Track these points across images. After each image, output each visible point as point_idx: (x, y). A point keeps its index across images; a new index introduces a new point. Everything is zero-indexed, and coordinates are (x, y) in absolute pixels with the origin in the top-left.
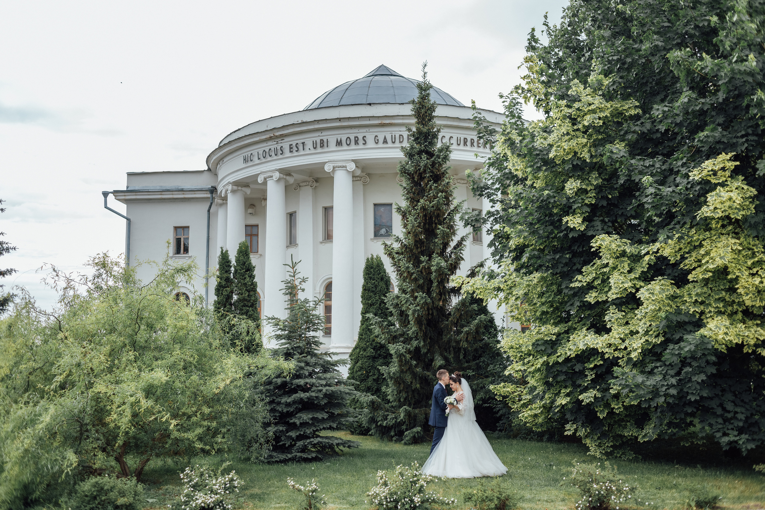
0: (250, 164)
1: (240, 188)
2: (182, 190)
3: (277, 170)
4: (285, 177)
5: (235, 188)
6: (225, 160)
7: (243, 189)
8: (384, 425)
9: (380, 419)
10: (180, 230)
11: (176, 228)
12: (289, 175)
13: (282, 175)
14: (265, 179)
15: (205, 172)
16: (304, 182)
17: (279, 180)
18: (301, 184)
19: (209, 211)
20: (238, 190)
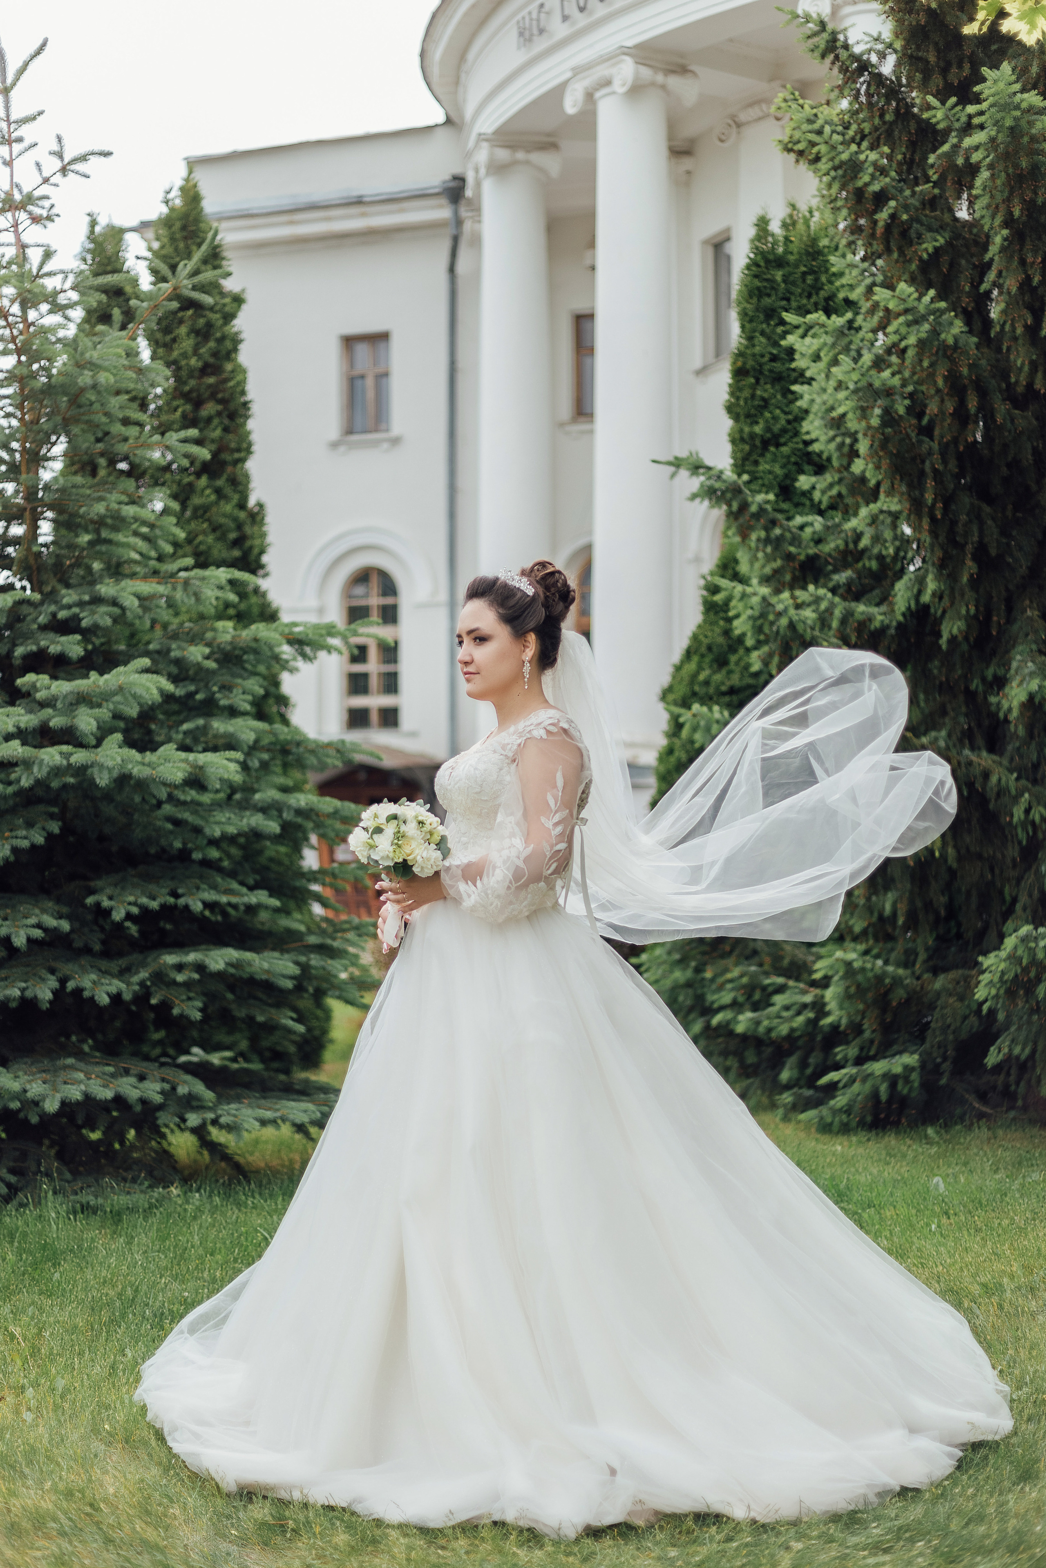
0: (541, 44)
1: (520, 155)
2: (359, 202)
3: (625, 51)
4: (660, 78)
5: (503, 154)
6: (471, 55)
7: (537, 157)
8: (740, 1029)
9: (726, 997)
10: (362, 350)
11: (349, 342)
12: (682, 70)
13: (646, 73)
14: (590, 96)
15: (439, 132)
16: (751, 105)
17: (636, 90)
18: (743, 117)
19: (452, 269)
20: (514, 163)
